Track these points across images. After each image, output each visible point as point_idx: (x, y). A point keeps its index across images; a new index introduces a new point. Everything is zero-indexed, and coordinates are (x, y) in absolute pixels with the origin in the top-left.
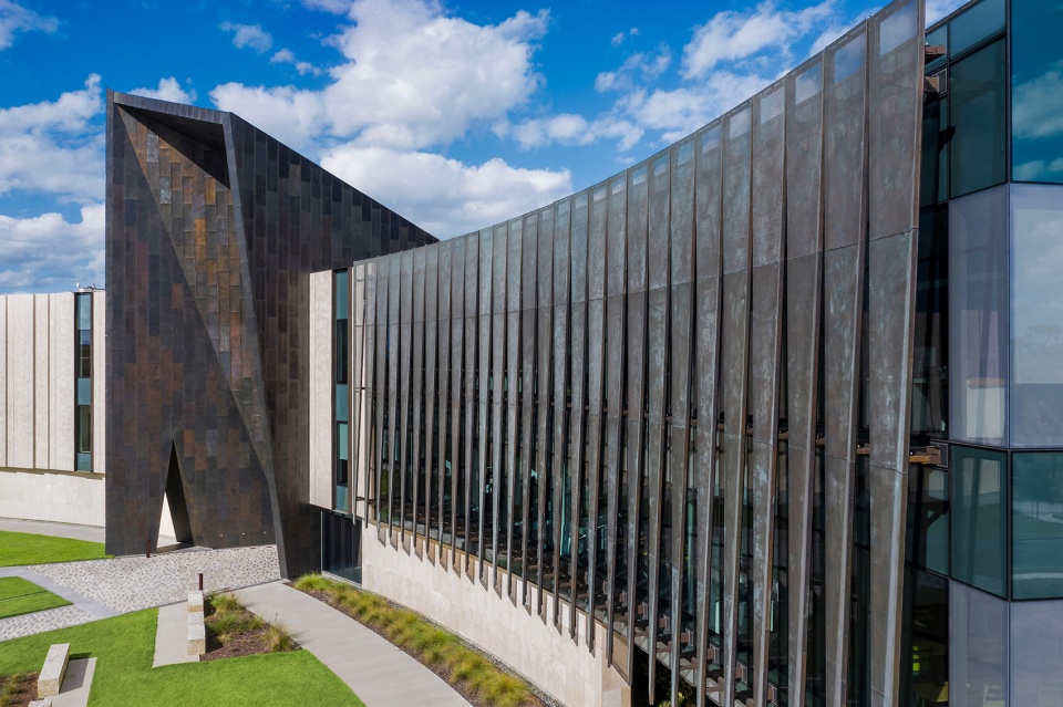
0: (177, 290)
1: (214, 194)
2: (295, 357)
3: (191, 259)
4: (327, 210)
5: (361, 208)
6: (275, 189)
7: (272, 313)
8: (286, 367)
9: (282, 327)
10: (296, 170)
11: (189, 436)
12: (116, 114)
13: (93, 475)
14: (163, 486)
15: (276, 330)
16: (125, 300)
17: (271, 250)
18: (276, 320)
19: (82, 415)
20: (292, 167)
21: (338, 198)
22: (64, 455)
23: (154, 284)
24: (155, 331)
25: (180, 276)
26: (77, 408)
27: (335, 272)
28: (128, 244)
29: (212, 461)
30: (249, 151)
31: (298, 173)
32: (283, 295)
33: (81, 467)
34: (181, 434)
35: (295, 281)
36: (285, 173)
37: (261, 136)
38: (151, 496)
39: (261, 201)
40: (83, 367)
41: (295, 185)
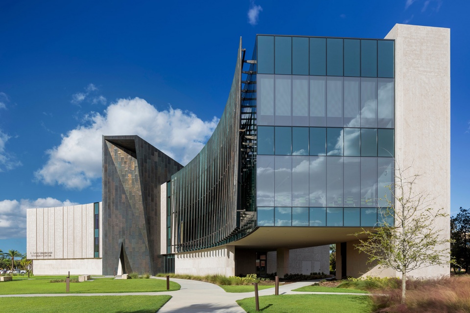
0: (123, 196)
1: (134, 167)
2: (156, 209)
3: (127, 186)
4: (166, 166)
5: (177, 167)
6: (150, 159)
7: (149, 196)
8: (154, 212)
9: (152, 200)
10: (156, 154)
11: (127, 241)
12: (105, 143)
13: (99, 258)
14: (119, 256)
15: (150, 201)
16: (108, 199)
17: (149, 177)
18: (150, 198)
19: (96, 240)
20: (155, 152)
21: (169, 163)
22: (91, 253)
23: (116, 194)
24: (117, 209)
25: (124, 192)
26: (95, 238)
27: (168, 182)
28: (109, 182)
29: (134, 248)
30: (142, 147)
31: (157, 154)
32: (153, 191)
33: (96, 256)
34: (124, 240)
35: (156, 187)
36: (153, 154)
37: (146, 143)
38: (116, 258)
39: (146, 162)
40: (96, 226)
41: (156, 158)
